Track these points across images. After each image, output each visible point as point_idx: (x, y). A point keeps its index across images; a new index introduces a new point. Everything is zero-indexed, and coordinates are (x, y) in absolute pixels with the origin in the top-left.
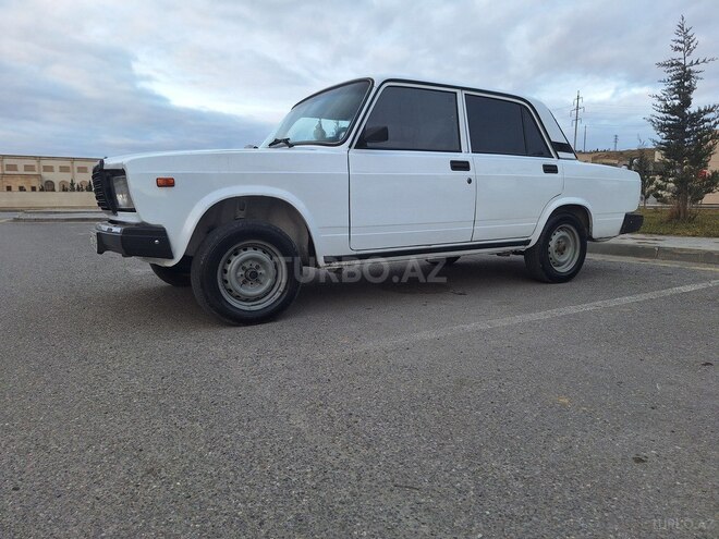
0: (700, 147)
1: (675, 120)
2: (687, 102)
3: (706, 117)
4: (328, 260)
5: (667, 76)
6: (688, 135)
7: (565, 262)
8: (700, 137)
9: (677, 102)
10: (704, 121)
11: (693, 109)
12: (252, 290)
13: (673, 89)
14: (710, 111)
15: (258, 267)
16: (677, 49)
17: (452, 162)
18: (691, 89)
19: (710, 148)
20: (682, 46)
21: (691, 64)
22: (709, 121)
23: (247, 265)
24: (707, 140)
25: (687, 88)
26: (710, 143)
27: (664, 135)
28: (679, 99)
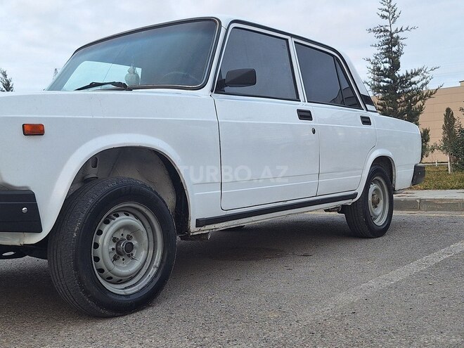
0: (410, 107)
1: (387, 82)
2: (396, 66)
3: (413, 80)
4: (200, 223)
5: (377, 41)
6: (399, 95)
7: (379, 215)
8: (410, 98)
9: (387, 66)
10: (411, 84)
11: (401, 72)
12: (124, 268)
13: (383, 54)
14: (416, 74)
15: (129, 237)
16: (383, 17)
17: (299, 111)
18: (399, 53)
19: (421, 108)
20: (386, 14)
21: (396, 31)
22: (414, 83)
23: (118, 236)
24: (416, 101)
25: (395, 53)
26: (420, 103)
27: (381, 95)
28: (389, 62)
